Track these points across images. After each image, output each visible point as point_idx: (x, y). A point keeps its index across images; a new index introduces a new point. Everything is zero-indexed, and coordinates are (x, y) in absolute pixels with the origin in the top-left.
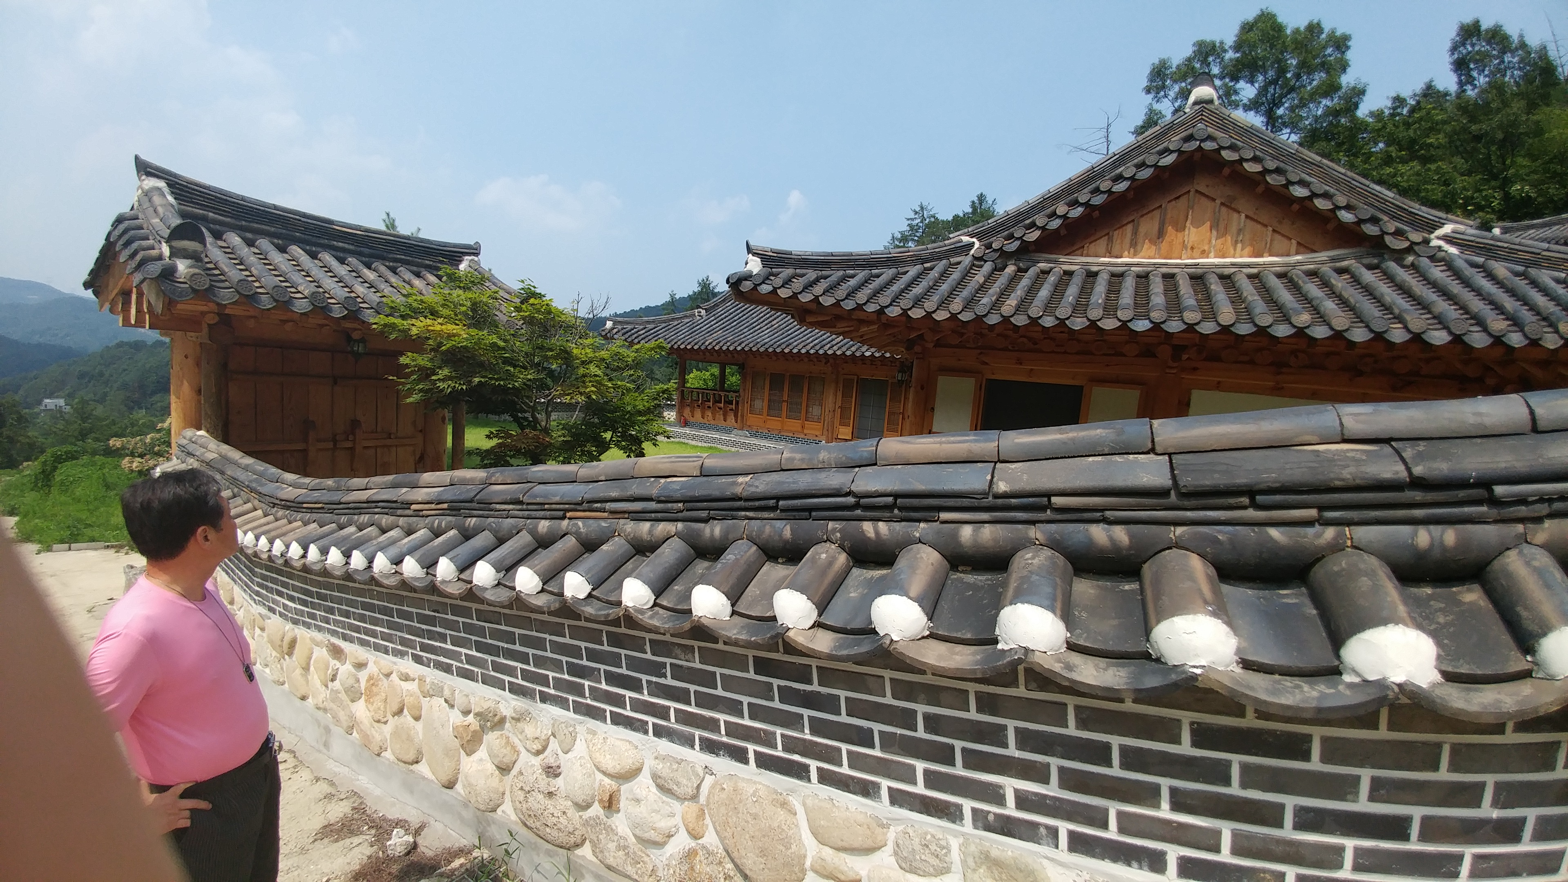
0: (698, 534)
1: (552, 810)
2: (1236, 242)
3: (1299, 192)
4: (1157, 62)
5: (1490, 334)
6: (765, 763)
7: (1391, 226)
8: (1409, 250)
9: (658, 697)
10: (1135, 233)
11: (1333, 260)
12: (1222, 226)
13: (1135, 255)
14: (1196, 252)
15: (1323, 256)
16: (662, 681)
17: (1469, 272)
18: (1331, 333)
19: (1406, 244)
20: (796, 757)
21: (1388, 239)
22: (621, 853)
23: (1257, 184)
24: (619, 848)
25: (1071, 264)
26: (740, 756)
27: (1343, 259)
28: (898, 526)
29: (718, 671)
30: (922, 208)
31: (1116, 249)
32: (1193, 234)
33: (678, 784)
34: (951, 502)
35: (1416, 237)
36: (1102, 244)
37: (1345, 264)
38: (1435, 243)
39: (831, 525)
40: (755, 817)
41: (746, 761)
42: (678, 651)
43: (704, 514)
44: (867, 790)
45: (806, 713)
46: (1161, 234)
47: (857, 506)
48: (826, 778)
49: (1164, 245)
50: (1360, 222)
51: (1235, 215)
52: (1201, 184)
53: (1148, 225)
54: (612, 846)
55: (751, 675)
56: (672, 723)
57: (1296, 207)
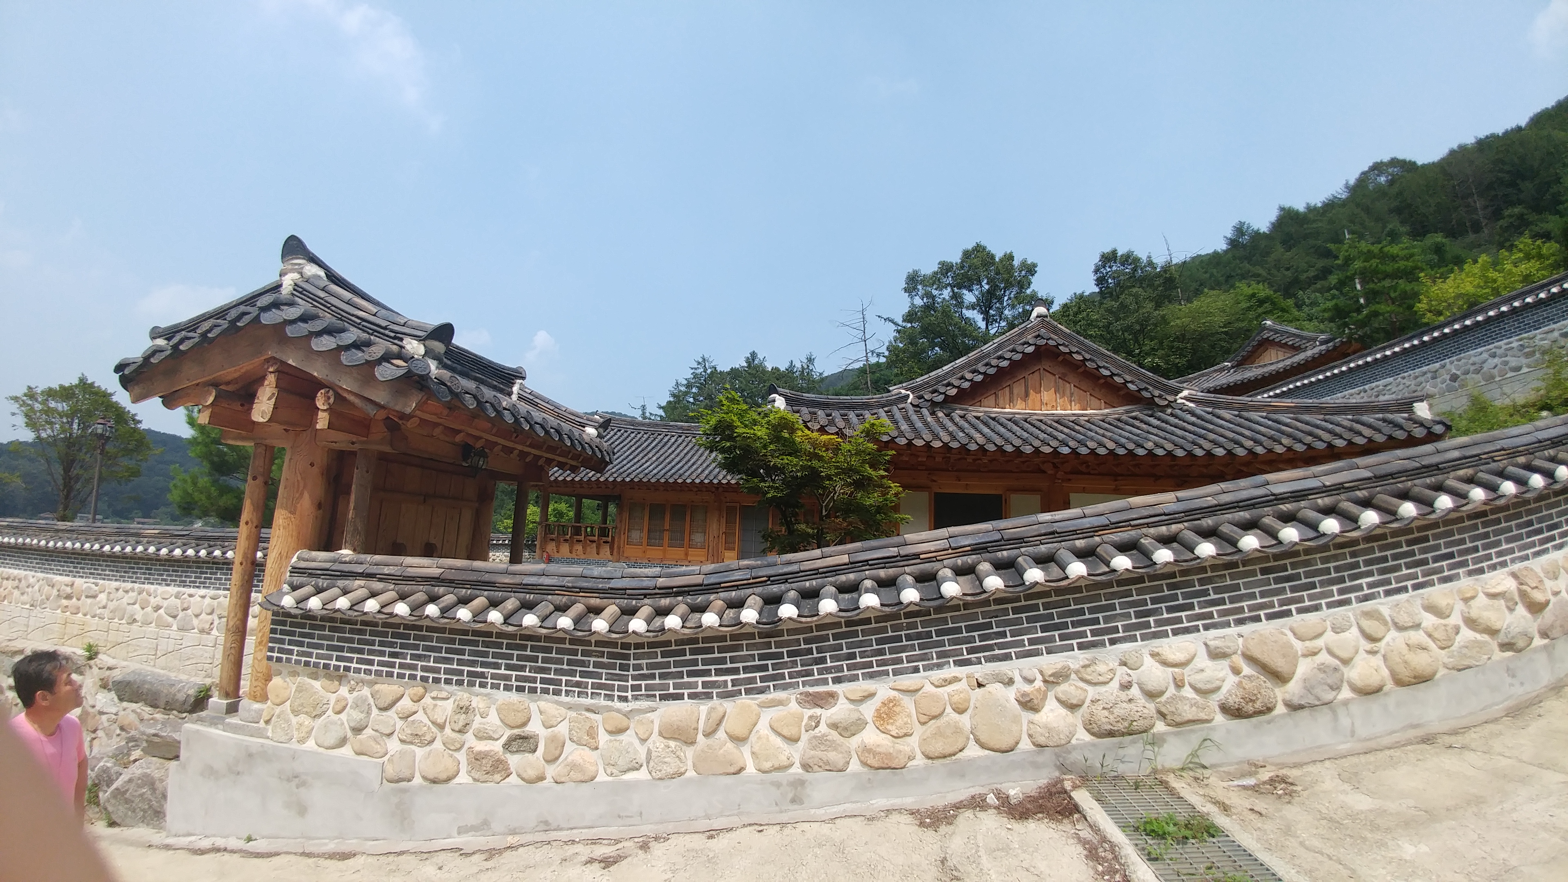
0: (1200, 526)
1: (1136, 709)
2: (1071, 401)
3: (1106, 373)
4: (911, 271)
5: (1246, 449)
6: (1270, 617)
7: (1157, 393)
8: (1167, 406)
9: (1206, 608)
10: (1011, 393)
11: (1127, 412)
12: (1061, 391)
13: (1014, 407)
14: (1049, 407)
15: (1121, 409)
16: (1208, 598)
17: (1209, 417)
18: (1165, 452)
19: (1166, 402)
20: (1285, 608)
21: (1156, 400)
22: (1194, 708)
23: (1078, 367)
24: (1192, 706)
25: (977, 412)
26: (1257, 619)
27: (1133, 411)
28: (1294, 504)
29: (1240, 581)
30: (704, 360)
31: (1001, 402)
32: (1047, 395)
33: (1229, 647)
34: (1311, 492)
35: (1171, 398)
36: (992, 399)
37: (1134, 414)
38: (1180, 401)
39: (1265, 509)
40: (1275, 642)
41: (1260, 620)
42: (1216, 579)
43: (1200, 516)
44: (1317, 608)
45: (1287, 585)
46: (1027, 395)
47: (1276, 499)
48: (1300, 611)
49: (1030, 401)
50: (1140, 390)
51: (1068, 385)
52: (1046, 364)
53: (1018, 389)
54: (1187, 708)
55: (1260, 577)
56: (1217, 619)
57: (1102, 381)
